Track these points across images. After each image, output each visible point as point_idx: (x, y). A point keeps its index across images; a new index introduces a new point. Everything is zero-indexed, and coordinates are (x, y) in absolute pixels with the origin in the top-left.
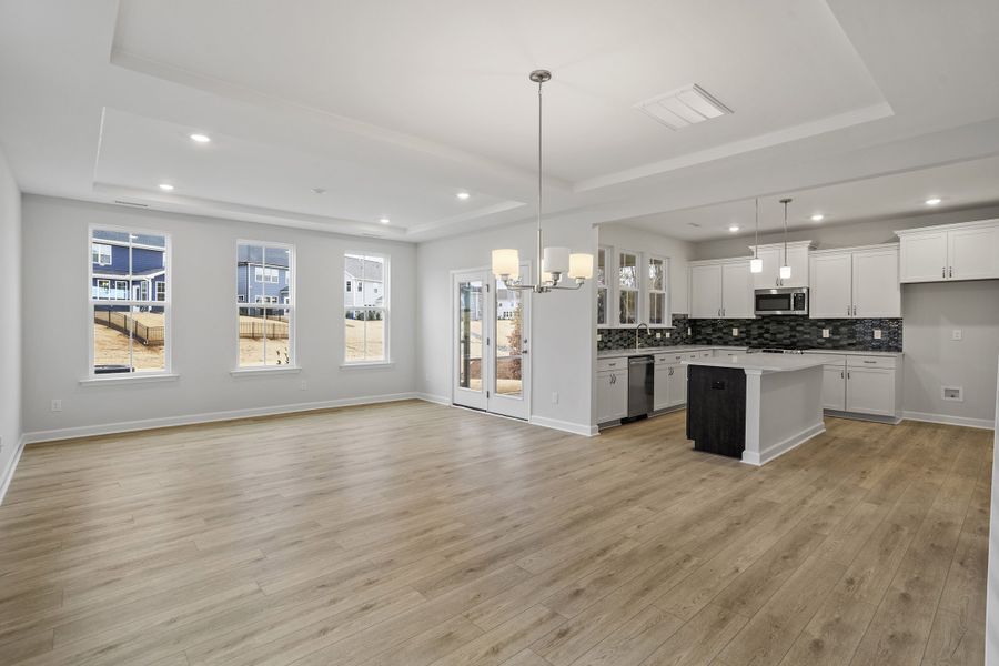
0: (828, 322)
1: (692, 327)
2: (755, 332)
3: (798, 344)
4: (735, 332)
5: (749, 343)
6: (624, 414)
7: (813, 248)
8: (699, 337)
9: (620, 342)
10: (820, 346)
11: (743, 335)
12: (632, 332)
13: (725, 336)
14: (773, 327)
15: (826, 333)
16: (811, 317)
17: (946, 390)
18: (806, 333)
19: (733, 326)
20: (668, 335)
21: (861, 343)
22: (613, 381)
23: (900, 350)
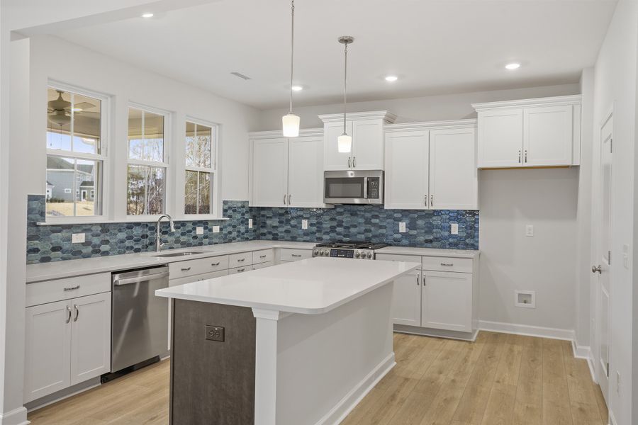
0: (405, 213)
1: (254, 218)
2: (327, 225)
3: (374, 240)
4: (305, 225)
5: (320, 239)
6: (106, 368)
7: (389, 120)
8: (265, 231)
9: (128, 243)
10: (397, 243)
11: (314, 229)
12: (151, 227)
13: (292, 230)
14: (346, 219)
15: (402, 227)
16: (386, 207)
17: (519, 294)
18: (381, 227)
19: (302, 217)
20: (216, 229)
21: (437, 239)
22: (73, 315)
23: (475, 247)
